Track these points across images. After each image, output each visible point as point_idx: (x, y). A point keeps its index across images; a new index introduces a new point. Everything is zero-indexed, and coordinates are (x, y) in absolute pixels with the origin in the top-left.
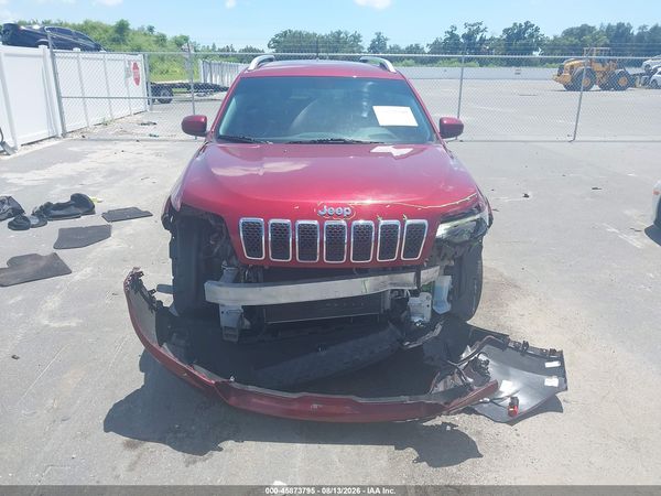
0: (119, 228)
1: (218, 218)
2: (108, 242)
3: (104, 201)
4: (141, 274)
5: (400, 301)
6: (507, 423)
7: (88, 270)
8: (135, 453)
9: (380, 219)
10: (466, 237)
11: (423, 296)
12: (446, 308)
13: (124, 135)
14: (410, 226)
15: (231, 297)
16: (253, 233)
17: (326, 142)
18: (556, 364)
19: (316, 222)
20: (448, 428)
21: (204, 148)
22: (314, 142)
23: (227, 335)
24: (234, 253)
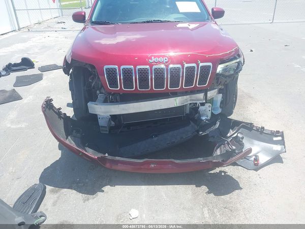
0: (46, 75)
1: (93, 67)
2: (41, 82)
3: (39, 61)
4: (51, 100)
5: (195, 109)
6: (254, 170)
7: (31, 97)
8: (56, 196)
9: (185, 63)
10: (232, 72)
11: (207, 105)
12: (219, 111)
13: (49, 28)
14: (202, 67)
15: (103, 110)
16: (112, 74)
17: (151, 22)
18: (280, 138)
19: (148, 67)
20: (223, 174)
21: (84, 29)
22: (145, 22)
23: (102, 130)
24: (102, 86)
